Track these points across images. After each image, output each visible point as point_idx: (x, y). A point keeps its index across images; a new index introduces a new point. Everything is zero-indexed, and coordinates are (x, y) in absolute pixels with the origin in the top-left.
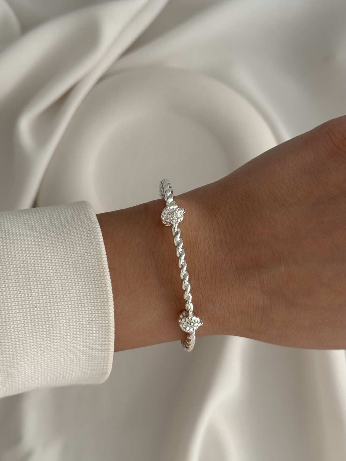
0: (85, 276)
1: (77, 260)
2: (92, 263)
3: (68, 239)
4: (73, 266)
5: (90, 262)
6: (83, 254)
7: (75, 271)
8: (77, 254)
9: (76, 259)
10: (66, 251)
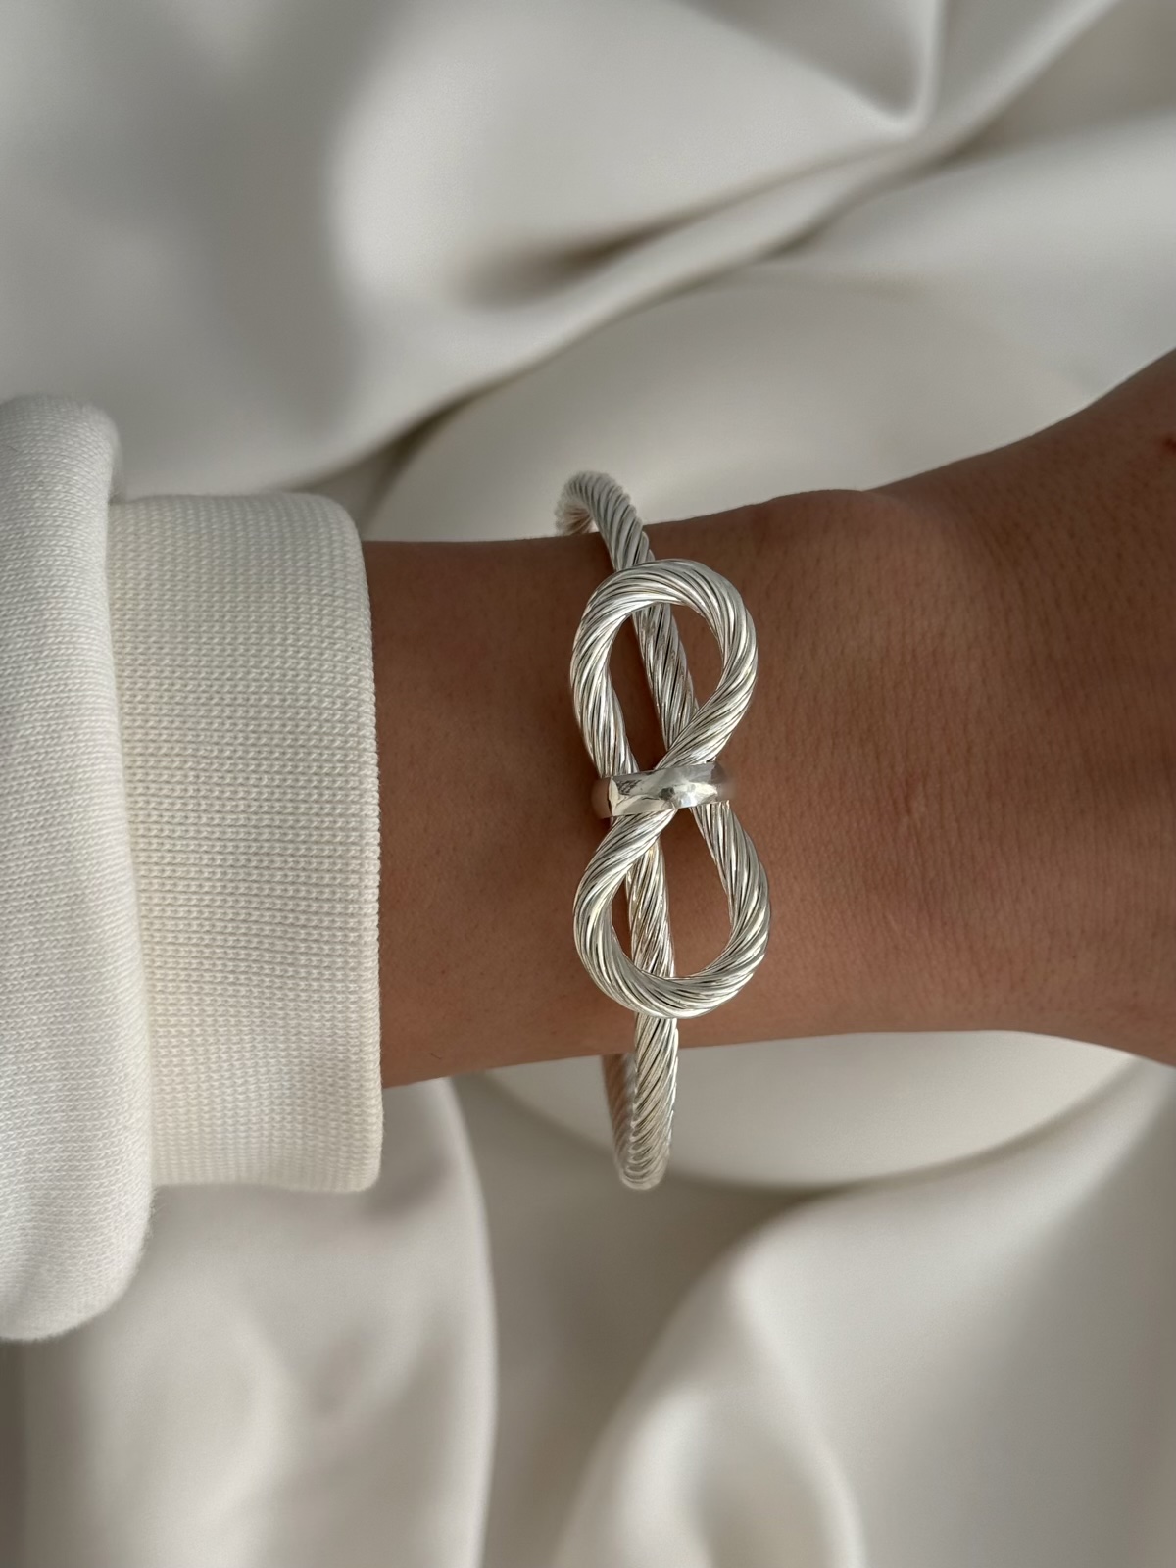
0: (288, 756)
1: (265, 693)
2: (319, 711)
3: (247, 611)
4: (247, 712)
5: (314, 707)
6: (291, 673)
7: (253, 732)
8: (271, 672)
9: (264, 689)
10: (229, 655)
